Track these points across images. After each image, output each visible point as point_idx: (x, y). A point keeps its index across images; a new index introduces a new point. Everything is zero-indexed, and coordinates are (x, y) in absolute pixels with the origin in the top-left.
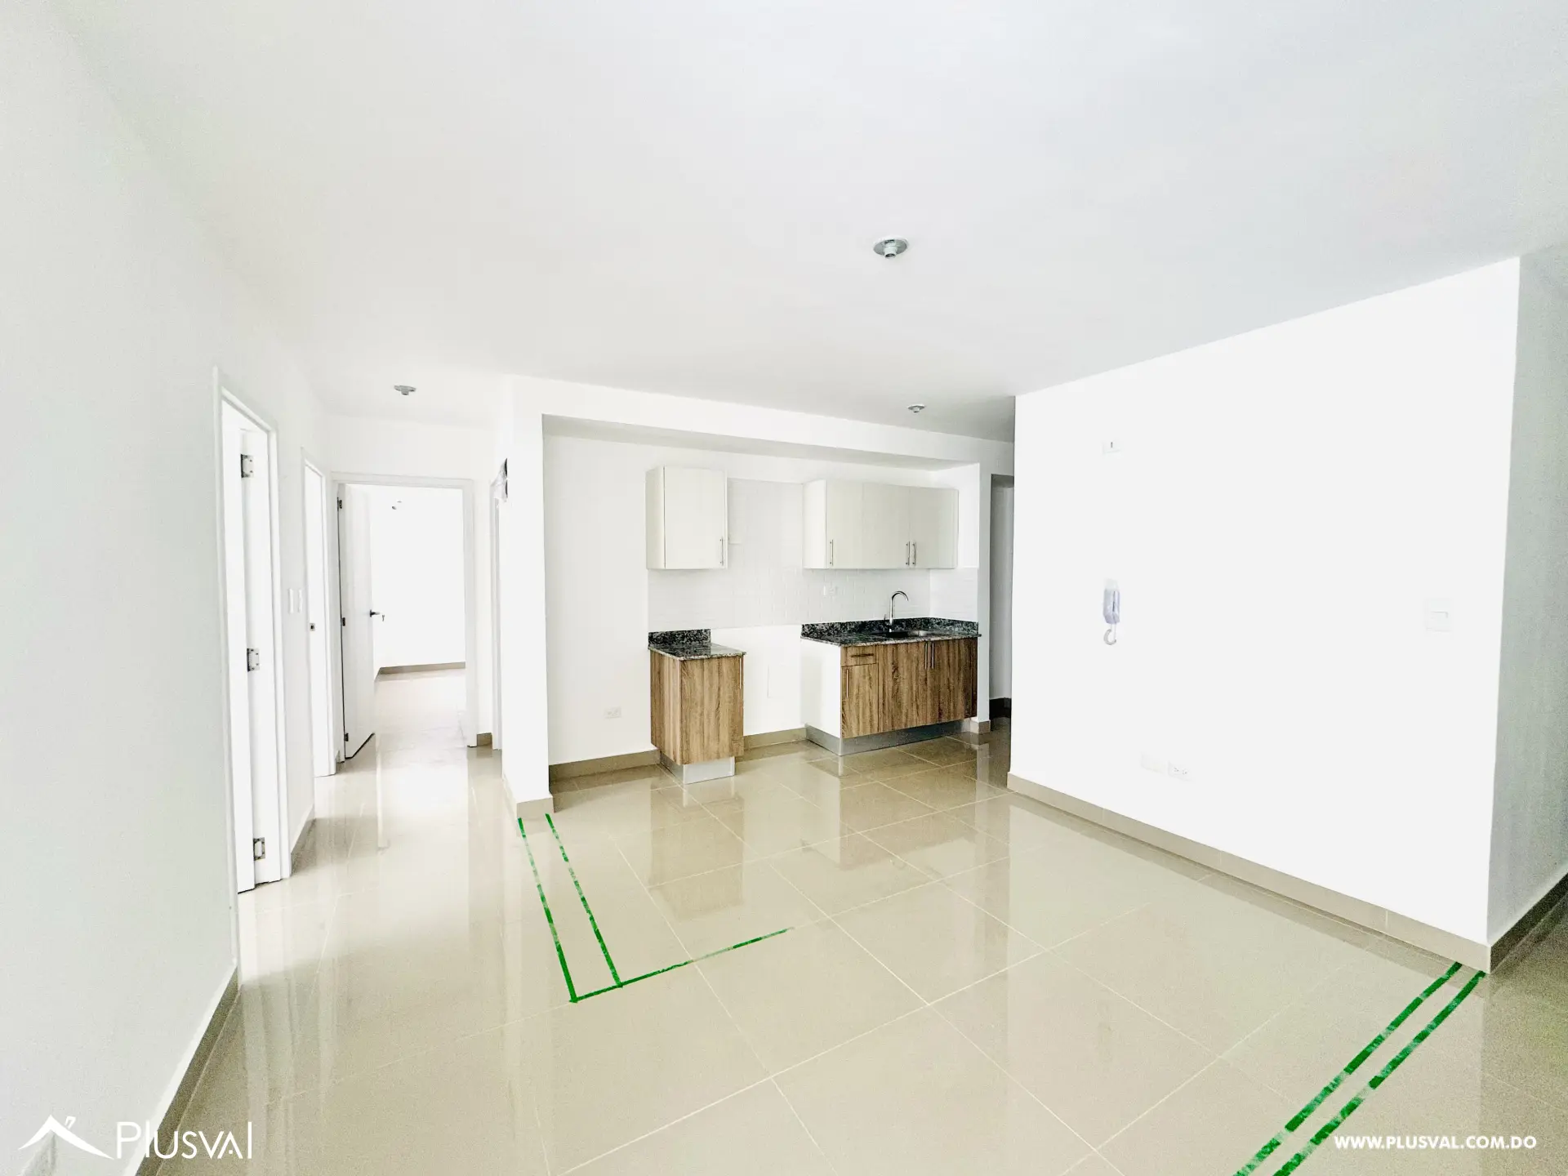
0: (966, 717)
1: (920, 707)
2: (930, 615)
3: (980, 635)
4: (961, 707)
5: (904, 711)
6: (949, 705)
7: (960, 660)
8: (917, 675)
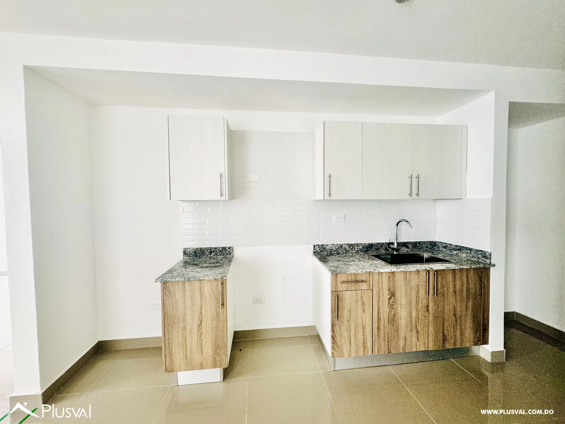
0: (476, 344)
1: (421, 332)
2: (437, 240)
3: (494, 265)
4: (469, 333)
5: (402, 335)
6: (455, 331)
7: (468, 289)
8: (417, 303)
